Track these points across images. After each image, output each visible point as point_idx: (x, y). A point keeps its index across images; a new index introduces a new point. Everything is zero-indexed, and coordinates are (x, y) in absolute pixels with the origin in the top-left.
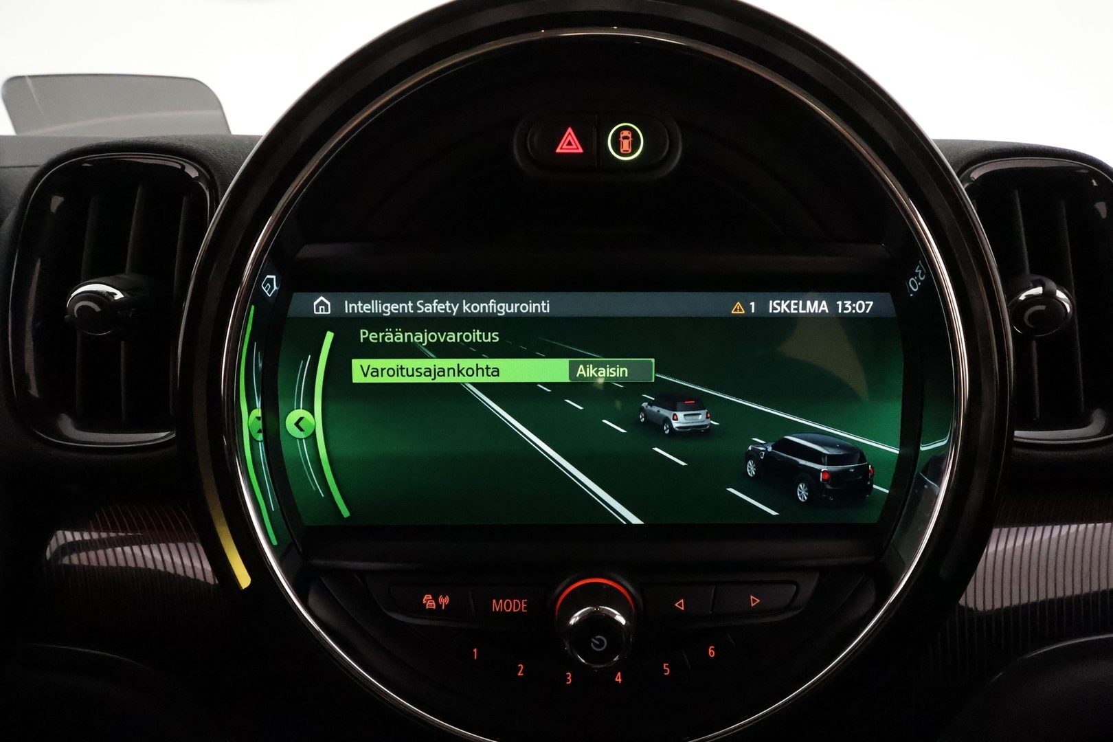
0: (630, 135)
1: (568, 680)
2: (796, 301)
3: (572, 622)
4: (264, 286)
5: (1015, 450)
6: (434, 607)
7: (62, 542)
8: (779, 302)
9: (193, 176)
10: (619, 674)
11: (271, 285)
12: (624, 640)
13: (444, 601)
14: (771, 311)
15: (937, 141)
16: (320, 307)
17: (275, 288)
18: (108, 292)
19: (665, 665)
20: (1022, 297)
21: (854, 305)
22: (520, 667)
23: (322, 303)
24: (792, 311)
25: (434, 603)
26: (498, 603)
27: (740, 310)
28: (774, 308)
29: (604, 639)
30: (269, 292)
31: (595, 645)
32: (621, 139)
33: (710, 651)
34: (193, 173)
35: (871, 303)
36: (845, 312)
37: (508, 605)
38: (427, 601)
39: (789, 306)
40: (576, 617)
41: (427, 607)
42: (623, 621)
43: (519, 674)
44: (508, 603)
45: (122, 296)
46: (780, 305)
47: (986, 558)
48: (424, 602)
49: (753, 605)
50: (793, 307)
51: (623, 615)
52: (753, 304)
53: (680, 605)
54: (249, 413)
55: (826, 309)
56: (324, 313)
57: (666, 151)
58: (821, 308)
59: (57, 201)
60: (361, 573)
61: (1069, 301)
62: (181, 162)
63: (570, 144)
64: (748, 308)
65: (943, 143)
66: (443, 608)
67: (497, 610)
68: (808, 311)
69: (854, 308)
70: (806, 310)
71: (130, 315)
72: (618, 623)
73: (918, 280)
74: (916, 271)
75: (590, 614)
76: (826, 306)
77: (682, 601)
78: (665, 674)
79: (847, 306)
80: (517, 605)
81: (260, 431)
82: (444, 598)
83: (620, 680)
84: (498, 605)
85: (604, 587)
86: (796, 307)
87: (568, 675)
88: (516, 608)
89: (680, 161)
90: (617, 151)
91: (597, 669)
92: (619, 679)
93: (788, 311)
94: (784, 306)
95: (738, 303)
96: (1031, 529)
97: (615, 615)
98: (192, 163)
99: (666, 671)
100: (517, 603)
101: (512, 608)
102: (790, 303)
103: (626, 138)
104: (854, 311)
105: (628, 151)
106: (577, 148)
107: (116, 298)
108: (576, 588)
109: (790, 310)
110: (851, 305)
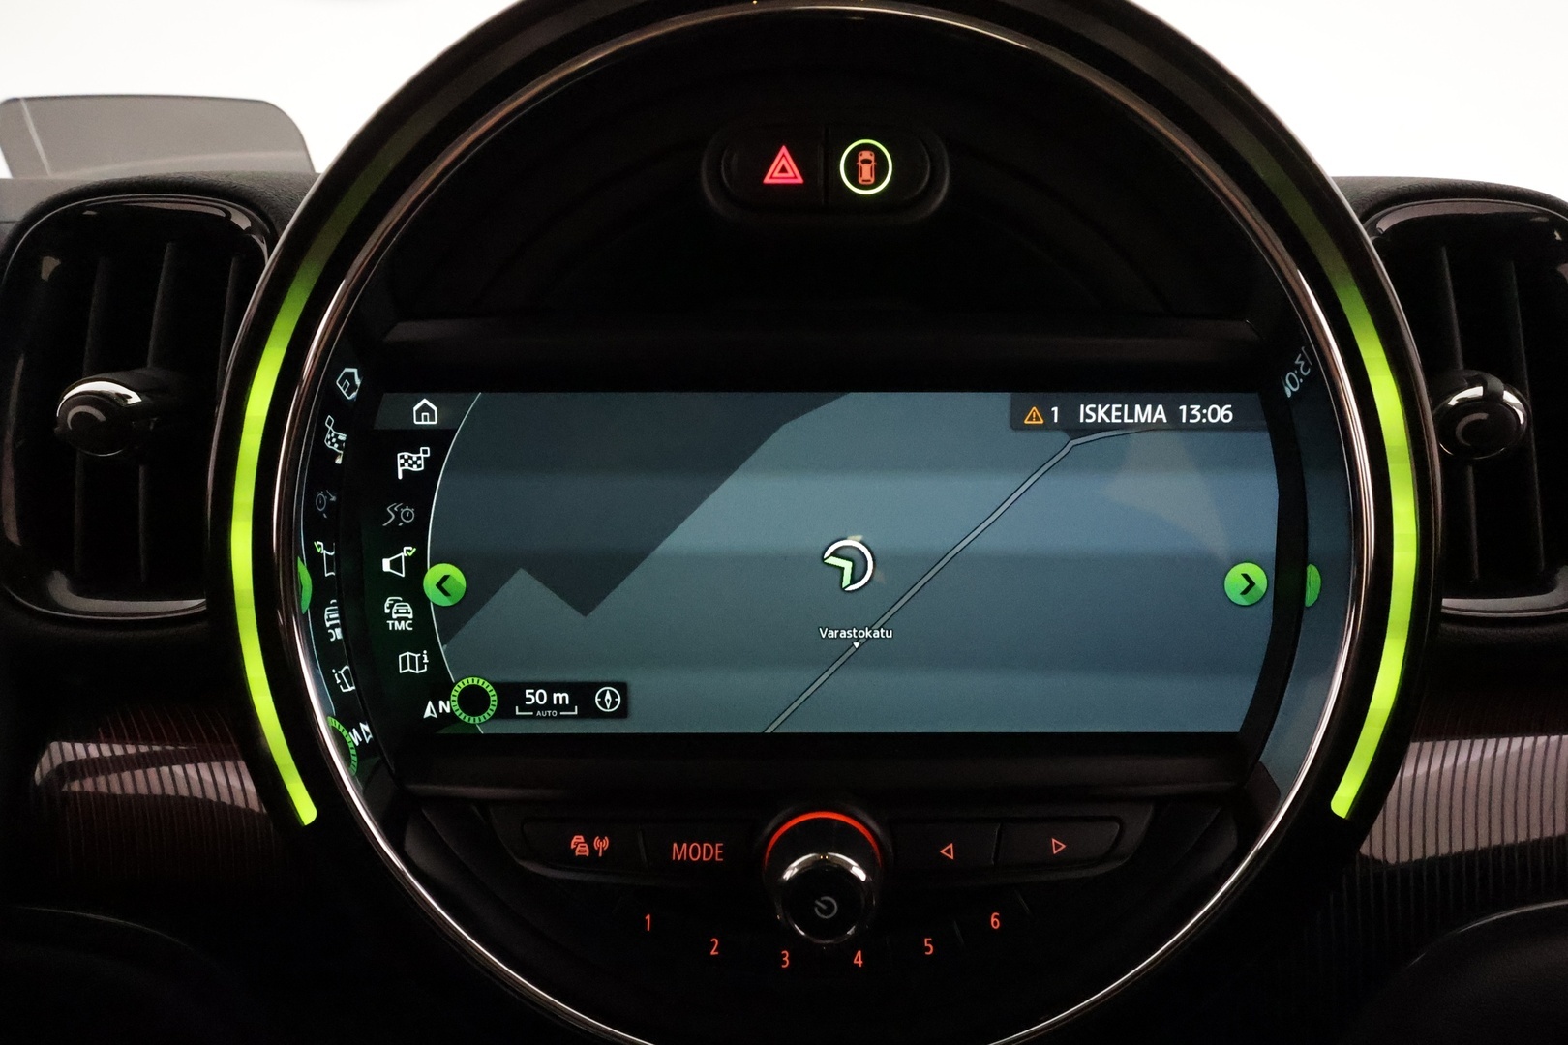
0: (872, 158)
1: (785, 962)
2: (1120, 406)
3: (787, 875)
4: (341, 383)
5: (1441, 625)
6: (587, 854)
7: (58, 761)
8: (1094, 406)
9: (244, 227)
10: (859, 953)
11: (351, 382)
12: (863, 902)
13: (602, 844)
14: (1082, 420)
16: (423, 414)
17: (357, 385)
18: (118, 394)
19: (926, 940)
20: (1453, 402)
21: (1204, 411)
22: (714, 942)
23: (425, 408)
24: (1114, 420)
25: (587, 848)
26: (680, 848)
27: (1037, 419)
28: (1087, 416)
29: (835, 904)
30: (347, 393)
31: (820, 909)
32: (860, 163)
33: (993, 920)
34: (243, 223)
36: (1191, 421)
37: (695, 850)
38: (577, 844)
39: (1108, 413)
40: (793, 869)
41: (577, 854)
42: (862, 875)
43: (713, 953)
44: (695, 848)
45: (139, 400)
46: (1095, 411)
47: (1400, 786)
48: (573, 846)
49: (1055, 852)
50: (1114, 414)
51: (862, 866)
52: (1055, 409)
53: (948, 851)
55: (1163, 416)
56: (428, 423)
57: (927, 180)
58: (1156, 416)
59: (49, 265)
60: (483, 804)
61: (1523, 407)
62: (226, 207)
63: (783, 170)
64: (1048, 415)
65: (1347, 183)
66: (600, 855)
67: (679, 858)
68: (1136, 421)
69: (1204, 416)
70: (1133, 418)
71: (151, 427)
72: (856, 879)
73: (1299, 376)
74: (1297, 362)
75: (815, 862)
76: (1163, 412)
77: (951, 845)
78: (927, 953)
79: (1194, 412)
80: (707, 852)
82: (602, 840)
83: (860, 962)
84: (680, 852)
85: (836, 825)
86: (1119, 414)
87: (785, 955)
88: (707, 856)
89: (948, 196)
90: (854, 180)
91: (825, 945)
92: (858, 960)
93: (1108, 421)
94: (1101, 413)
95: (1034, 408)
96: (1466, 744)
97: (851, 866)
98: (243, 208)
99: (928, 949)
100: (708, 849)
101: (702, 855)
102: (1110, 408)
103: (867, 161)
104: (1204, 420)
105: (869, 181)
106: (795, 177)
107: (130, 402)
108: (794, 826)
109: (1110, 418)
110: (1200, 411)
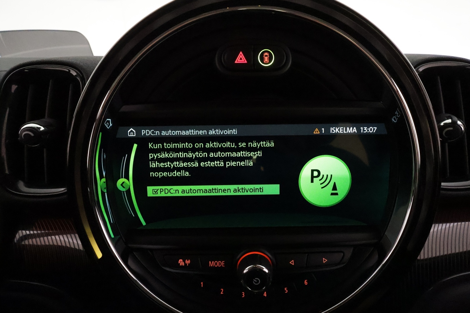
0: (268, 55)
1: (243, 296)
2: (343, 128)
3: (245, 272)
4: (106, 124)
5: (442, 192)
6: (184, 265)
7: (21, 235)
9: (74, 75)
10: (265, 292)
11: (109, 124)
12: (268, 279)
13: (188, 262)
14: (331, 132)
15: (407, 55)
16: (131, 133)
17: (111, 125)
18: (37, 127)
19: (285, 288)
20: (442, 124)
21: (368, 129)
22: (222, 290)
23: (132, 131)
24: (341, 132)
25: (183, 263)
26: (211, 263)
27: (318, 132)
28: (333, 131)
29: (259, 279)
30: (108, 127)
31: (255, 282)
32: (264, 56)
33: (305, 282)
34: (74, 74)
35: (376, 128)
36: (364, 132)
37: (216, 263)
38: (180, 262)
39: (339, 130)
40: (247, 270)
41: (180, 265)
42: (267, 271)
43: (221, 293)
45: (44, 129)
46: (335, 129)
48: (179, 263)
49: (324, 262)
50: (341, 130)
51: (267, 268)
52: (323, 129)
53: (292, 262)
54: (100, 180)
55: (356, 131)
56: (133, 136)
57: (284, 61)
58: (354, 131)
59: (14, 87)
60: (151, 250)
61: (463, 126)
62: (69, 69)
63: (241, 59)
64: (321, 131)
65: (409, 56)
66: (188, 265)
67: (211, 266)
68: (348, 132)
69: (368, 130)
70: (347, 131)
71: (48, 137)
72: (265, 272)
73: (397, 117)
74: (396, 113)
75: (253, 268)
76: (355, 129)
79: (365, 129)
80: (220, 264)
81: (105, 188)
82: (188, 261)
83: (266, 295)
84: (212, 264)
85: (259, 256)
87: (243, 293)
88: (220, 265)
89: (291, 66)
90: (262, 62)
91: (256, 292)
93: (339, 132)
94: (337, 130)
95: (317, 129)
97: (263, 268)
98: (73, 69)
99: (286, 291)
100: (220, 263)
101: (218, 265)
102: (340, 128)
103: (266, 56)
104: (368, 132)
105: (267, 62)
106: (245, 61)
107: (41, 130)
108: (246, 256)
109: (340, 131)
110: (367, 129)
